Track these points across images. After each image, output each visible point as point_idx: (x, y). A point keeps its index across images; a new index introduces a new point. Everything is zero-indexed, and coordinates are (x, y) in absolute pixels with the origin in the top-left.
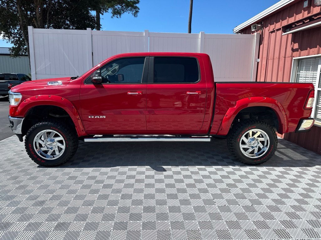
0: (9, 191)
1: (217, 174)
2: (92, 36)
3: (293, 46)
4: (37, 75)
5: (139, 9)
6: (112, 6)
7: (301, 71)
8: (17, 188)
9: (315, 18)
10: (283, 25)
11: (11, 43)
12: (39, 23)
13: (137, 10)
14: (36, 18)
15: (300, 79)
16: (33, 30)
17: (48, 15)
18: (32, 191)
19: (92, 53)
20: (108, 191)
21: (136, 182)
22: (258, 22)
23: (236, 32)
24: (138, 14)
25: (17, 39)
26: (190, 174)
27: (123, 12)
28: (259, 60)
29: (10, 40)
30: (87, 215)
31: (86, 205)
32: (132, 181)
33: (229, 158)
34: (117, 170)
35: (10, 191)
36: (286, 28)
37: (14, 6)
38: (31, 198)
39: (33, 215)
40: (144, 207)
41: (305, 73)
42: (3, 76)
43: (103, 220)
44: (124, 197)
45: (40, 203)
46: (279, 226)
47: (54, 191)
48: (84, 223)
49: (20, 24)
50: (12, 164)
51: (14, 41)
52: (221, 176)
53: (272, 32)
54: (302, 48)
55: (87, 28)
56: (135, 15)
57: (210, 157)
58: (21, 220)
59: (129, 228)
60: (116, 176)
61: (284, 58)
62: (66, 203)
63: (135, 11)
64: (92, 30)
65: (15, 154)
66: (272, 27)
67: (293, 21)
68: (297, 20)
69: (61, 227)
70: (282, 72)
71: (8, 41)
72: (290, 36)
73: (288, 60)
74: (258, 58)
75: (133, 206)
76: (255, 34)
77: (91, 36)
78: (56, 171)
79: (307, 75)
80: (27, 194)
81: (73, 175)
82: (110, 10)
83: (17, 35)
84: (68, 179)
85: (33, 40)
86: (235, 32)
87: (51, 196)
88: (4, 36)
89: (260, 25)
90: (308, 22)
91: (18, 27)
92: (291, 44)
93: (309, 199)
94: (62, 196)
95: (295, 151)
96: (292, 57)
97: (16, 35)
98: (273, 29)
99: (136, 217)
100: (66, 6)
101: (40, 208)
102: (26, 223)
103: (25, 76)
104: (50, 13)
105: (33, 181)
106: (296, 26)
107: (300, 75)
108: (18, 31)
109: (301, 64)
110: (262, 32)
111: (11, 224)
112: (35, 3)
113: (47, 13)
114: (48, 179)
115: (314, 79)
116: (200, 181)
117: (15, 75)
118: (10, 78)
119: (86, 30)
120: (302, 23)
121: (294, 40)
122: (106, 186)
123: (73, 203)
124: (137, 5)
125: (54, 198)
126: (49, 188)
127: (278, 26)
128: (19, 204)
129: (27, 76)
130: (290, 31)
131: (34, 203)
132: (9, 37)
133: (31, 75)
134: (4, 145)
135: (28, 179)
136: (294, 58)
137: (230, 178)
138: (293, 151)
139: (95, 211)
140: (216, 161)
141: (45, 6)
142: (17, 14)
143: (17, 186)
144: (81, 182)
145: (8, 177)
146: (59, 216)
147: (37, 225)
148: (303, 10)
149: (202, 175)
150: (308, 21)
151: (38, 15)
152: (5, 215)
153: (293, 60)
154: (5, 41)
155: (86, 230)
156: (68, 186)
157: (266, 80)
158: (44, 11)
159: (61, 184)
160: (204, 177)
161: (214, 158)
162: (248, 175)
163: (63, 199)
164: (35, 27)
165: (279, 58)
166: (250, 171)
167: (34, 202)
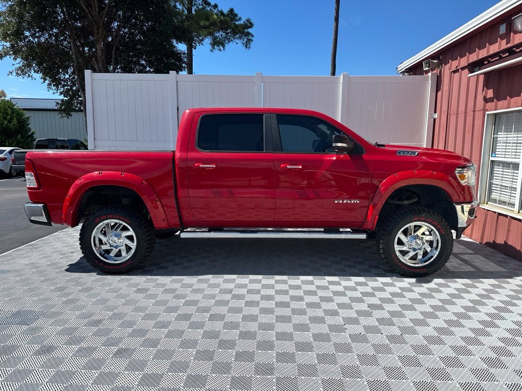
0: (53, 306)
1: (356, 290)
2: (177, 83)
3: (486, 93)
4: (96, 141)
5: (252, 36)
6: (211, 34)
7: (499, 133)
8: (63, 303)
9: (518, 50)
10: (471, 61)
11: (59, 94)
12: (101, 66)
13: (250, 37)
14: (96, 57)
15: (498, 144)
16: (91, 76)
17: (113, 52)
18: (84, 307)
19: (178, 108)
20: (192, 310)
21: (232, 299)
22: (433, 57)
23: (401, 71)
24: (252, 44)
25: (69, 88)
26: (315, 289)
27: (228, 42)
28: (436, 116)
29: (58, 90)
30: (159, 340)
31: (159, 328)
32: (228, 297)
33: (379, 268)
34: (207, 281)
35: (55, 306)
36: (473, 67)
37: (65, 40)
38: (83, 316)
39: (84, 338)
40: (240, 332)
41: (506, 136)
42: (46, 143)
43: (180, 347)
44: (213, 318)
45: (95, 323)
46: (437, 363)
47: (115, 308)
48: (154, 350)
49: (73, 66)
50: (58, 270)
51: (64, 91)
52: (361, 293)
53: (454, 72)
54: (498, 96)
55: (170, 71)
56: (246, 45)
57: (349, 266)
58: (69, 343)
59: (216, 359)
60: (204, 290)
61: (472, 112)
62: (130, 324)
63: (247, 39)
64: (177, 72)
65: (61, 256)
66: (454, 64)
67: (497, 50)
68: (491, 52)
69: (122, 353)
70: (471, 134)
71: (55, 91)
72: (482, 78)
73: (479, 115)
74: (435, 112)
75: (225, 331)
76: (430, 74)
77: (175, 82)
78: (119, 281)
79: (508, 139)
80: (77, 310)
81: (143, 287)
82: (208, 41)
83: (69, 83)
84: (135, 292)
85: (91, 90)
86: (399, 72)
87: (111, 313)
88: (50, 84)
89: (436, 61)
90: (507, 56)
91: (70, 71)
92: (483, 91)
93: (492, 329)
94: (126, 314)
95: (487, 259)
96: (485, 110)
97: (67, 83)
98: (456, 67)
99: (227, 344)
100: (141, 38)
101: (95, 329)
102: (75, 348)
103: (79, 143)
104: (117, 49)
105: (86, 294)
106: (489, 62)
107: (498, 139)
108: (70, 76)
109: (499, 121)
110: (441, 71)
111: (56, 348)
112: (96, 36)
113: (112, 49)
114: (108, 291)
115: (518, 145)
116: (328, 300)
117: (64, 141)
118: (56, 146)
119: (169, 73)
120: (498, 58)
121: (487, 85)
122: (188, 303)
123: (140, 324)
124: (250, 30)
125: (116, 316)
126: (108, 303)
127: (464, 62)
128: (66, 323)
129: (82, 143)
130: (479, 70)
131: (87, 323)
132: (57, 85)
133: (87, 141)
134: (47, 243)
135: (80, 291)
136: (487, 113)
137: (375, 296)
138: (485, 259)
139: (170, 335)
140: (357, 271)
141: (110, 39)
142: (69, 51)
143: (64, 299)
144: (153, 296)
145: (53, 288)
146: (120, 340)
147: (90, 350)
148: (499, 39)
149: (333, 292)
150: (507, 54)
151: (99, 52)
152: (48, 337)
153: (486, 115)
154: (51, 91)
155: (156, 358)
156: (135, 302)
157: (448, 148)
158: (108, 46)
159: (125, 298)
160: (336, 293)
161: (356, 268)
162: (404, 293)
163: (127, 318)
164: (94, 71)
165: (466, 112)
166: (409, 286)
167: (87, 320)
